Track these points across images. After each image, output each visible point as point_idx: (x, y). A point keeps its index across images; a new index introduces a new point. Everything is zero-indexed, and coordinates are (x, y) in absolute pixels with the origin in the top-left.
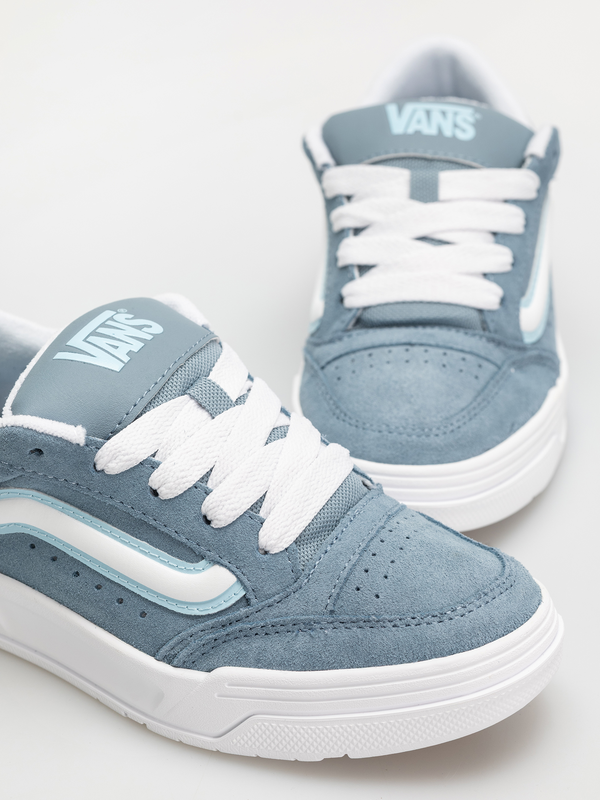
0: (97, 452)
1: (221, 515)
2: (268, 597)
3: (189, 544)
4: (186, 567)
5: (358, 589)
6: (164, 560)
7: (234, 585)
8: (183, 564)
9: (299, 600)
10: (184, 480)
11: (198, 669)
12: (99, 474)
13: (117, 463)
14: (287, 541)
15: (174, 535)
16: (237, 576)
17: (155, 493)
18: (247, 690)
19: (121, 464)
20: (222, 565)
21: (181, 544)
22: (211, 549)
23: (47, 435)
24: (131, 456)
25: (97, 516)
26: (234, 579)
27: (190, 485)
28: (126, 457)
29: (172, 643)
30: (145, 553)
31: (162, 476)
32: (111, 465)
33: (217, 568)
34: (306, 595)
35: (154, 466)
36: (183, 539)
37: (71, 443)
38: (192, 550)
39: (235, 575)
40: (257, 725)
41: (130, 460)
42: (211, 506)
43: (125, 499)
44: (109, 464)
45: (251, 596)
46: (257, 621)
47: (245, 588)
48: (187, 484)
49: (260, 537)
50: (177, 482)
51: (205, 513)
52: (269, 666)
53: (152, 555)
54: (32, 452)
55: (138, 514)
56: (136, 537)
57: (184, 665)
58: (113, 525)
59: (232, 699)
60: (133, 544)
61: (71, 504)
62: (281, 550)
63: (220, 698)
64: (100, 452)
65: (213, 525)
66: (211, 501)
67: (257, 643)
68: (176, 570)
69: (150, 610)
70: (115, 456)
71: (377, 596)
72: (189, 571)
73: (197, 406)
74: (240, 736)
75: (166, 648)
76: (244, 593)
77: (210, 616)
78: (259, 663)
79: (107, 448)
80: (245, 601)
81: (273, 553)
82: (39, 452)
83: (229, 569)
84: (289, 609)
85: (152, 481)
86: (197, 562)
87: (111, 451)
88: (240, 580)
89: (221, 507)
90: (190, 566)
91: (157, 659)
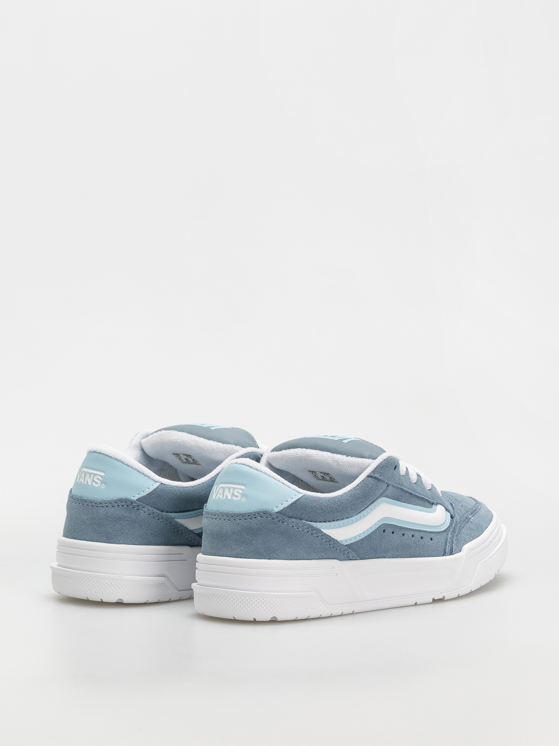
6: (425, 510)
7: (446, 511)
8: (430, 510)
15: (424, 498)
16: (444, 507)
20: (438, 504)
22: (433, 499)
26: (444, 509)
29: (447, 544)
38: (429, 502)
42: (424, 480)
45: (451, 513)
47: (448, 511)
51: (424, 485)
53: (421, 510)
56: (414, 505)
60: (415, 508)
63: (469, 560)
65: (428, 488)
69: (432, 536)
72: (433, 511)
75: (447, 547)
76: (449, 513)
77: (448, 528)
83: (441, 505)
86: (432, 506)
88: (446, 509)
90: (432, 509)
91: (445, 556)
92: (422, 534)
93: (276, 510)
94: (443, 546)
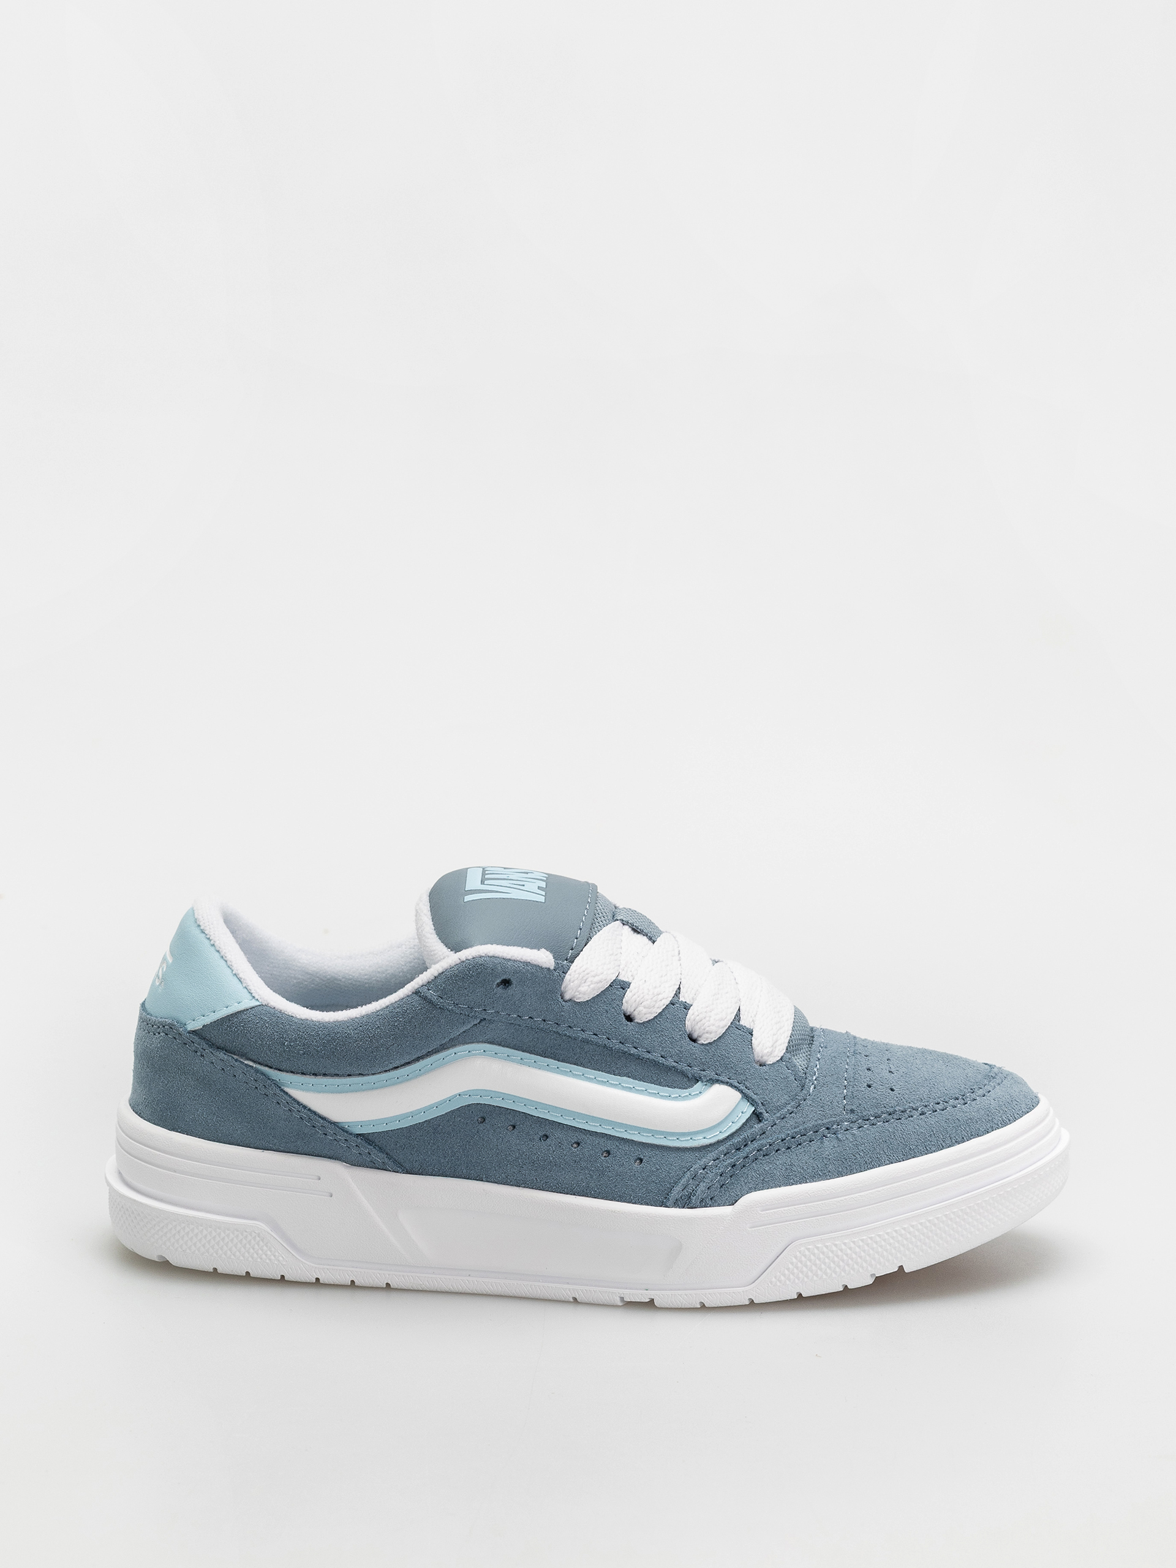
0: (564, 977)
1: (711, 1027)
2: (778, 1109)
3: (679, 1067)
4: (680, 1094)
5: (869, 1086)
6: (652, 1091)
7: (739, 1102)
8: (676, 1092)
9: (813, 1106)
10: (660, 997)
11: (719, 1205)
12: (569, 1004)
13: (589, 986)
14: (780, 1051)
15: (662, 1060)
16: (741, 1092)
17: (629, 1018)
18: (784, 1210)
19: (592, 986)
20: (722, 1082)
21: (669, 1069)
22: (705, 1067)
23: (514, 961)
24: (601, 976)
25: (563, 1061)
26: (739, 1095)
27: (667, 1002)
28: (596, 979)
29: (683, 1181)
30: (629, 1089)
31: (636, 995)
32: (583, 989)
33: (717, 1087)
34: (819, 1100)
35: (624, 986)
36: (670, 1062)
37: (541, 968)
38: (683, 1074)
39: (739, 1090)
40: (800, 1252)
41: (601, 982)
42: (698, 1018)
43: (600, 1029)
44: (579, 989)
45: (761, 1109)
46: (774, 1136)
47: (752, 1102)
48: (663, 1001)
49: (754, 1046)
50: (655, 999)
51: (691, 1030)
52: (803, 1180)
53: (638, 1090)
54: (498, 985)
55: (615, 1044)
56: (614, 1075)
57: (703, 1204)
58: (584, 1066)
59: (768, 1226)
60: (612, 1082)
61: (531, 1052)
62: (778, 1059)
63: (753, 1229)
64: (567, 977)
65: (702, 1041)
66: (696, 1013)
67: (782, 1159)
68: (670, 1099)
69: (646, 1154)
70: (585, 978)
71: (892, 1090)
72: (685, 1098)
73: (632, 932)
74: (780, 1272)
75: (678, 1188)
76: (753, 1109)
77: (719, 1142)
78: (788, 1181)
79: (575, 971)
80: (757, 1116)
81: (771, 1063)
82: (506, 983)
83: (732, 1086)
84: (805, 1118)
85: (627, 1002)
86: (692, 1086)
87: (579, 974)
88: (746, 1096)
89: (707, 1019)
90: (685, 1092)
91: (667, 1207)
92: (609, 1145)
93: (192, 1026)
94: (670, 1184)
